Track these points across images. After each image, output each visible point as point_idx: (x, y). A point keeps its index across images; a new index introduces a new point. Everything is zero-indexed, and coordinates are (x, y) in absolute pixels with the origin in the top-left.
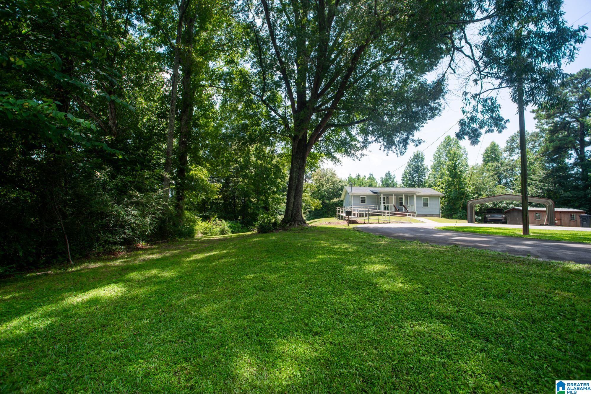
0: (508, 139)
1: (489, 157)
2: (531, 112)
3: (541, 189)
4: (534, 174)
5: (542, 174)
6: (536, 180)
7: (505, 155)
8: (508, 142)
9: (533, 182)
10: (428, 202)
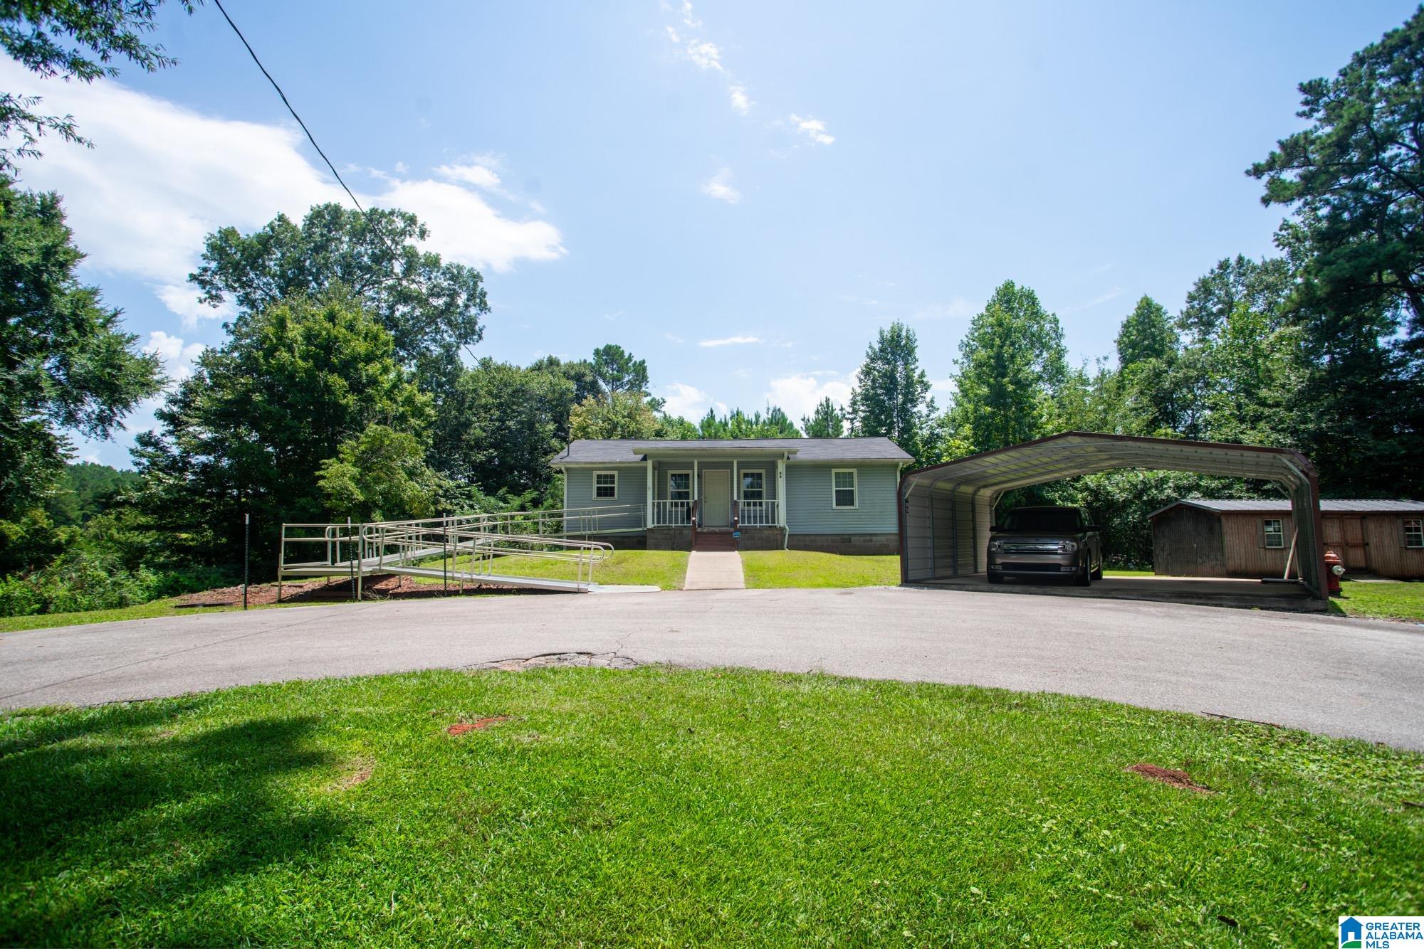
0: (1192, 289)
1: (1133, 345)
2: (1248, 173)
3: (1294, 432)
4: (1268, 386)
5: (1296, 379)
6: (1277, 405)
7: (1187, 338)
8: (1191, 298)
9: (1267, 411)
10: (856, 489)
